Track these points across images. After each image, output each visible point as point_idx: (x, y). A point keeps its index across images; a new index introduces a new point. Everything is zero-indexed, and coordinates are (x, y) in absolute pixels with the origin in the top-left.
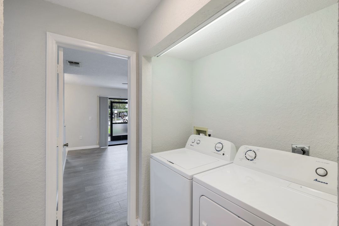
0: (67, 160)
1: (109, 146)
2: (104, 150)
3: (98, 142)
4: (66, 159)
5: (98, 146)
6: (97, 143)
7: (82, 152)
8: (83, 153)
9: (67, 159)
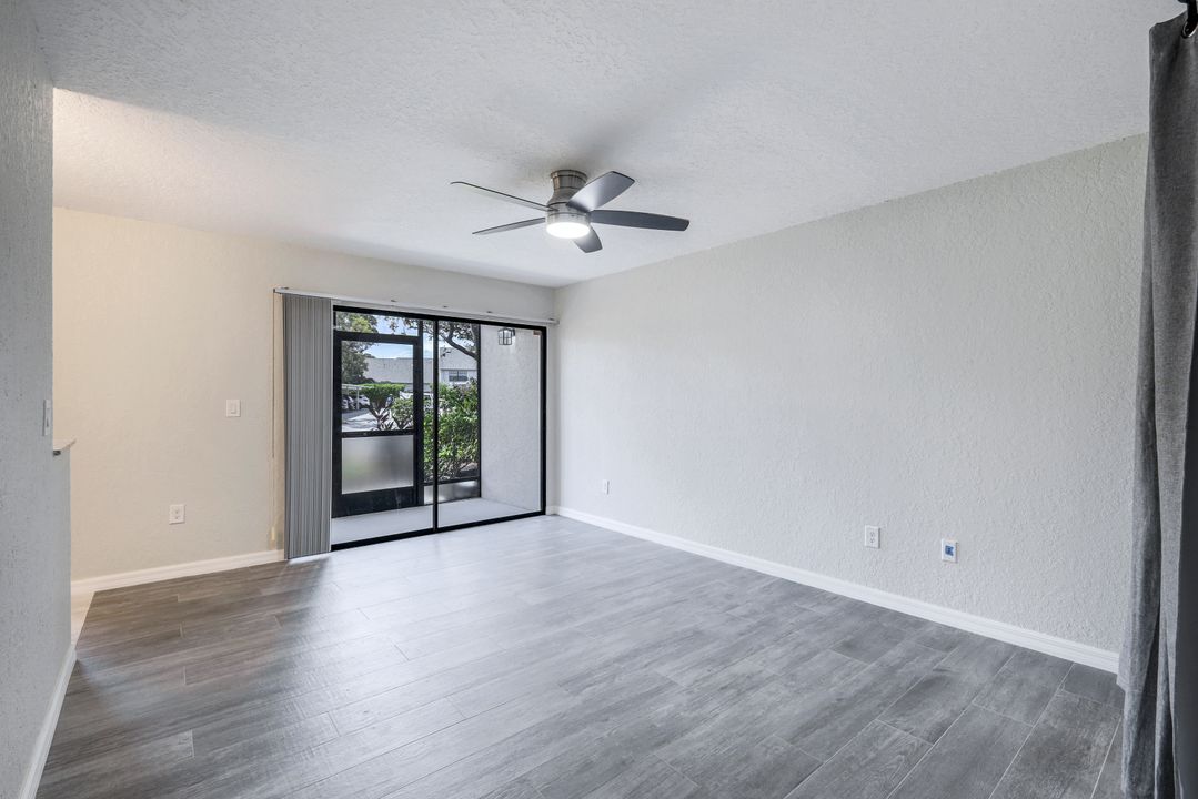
0: (78, 670)
1: (336, 548)
2: (315, 571)
3: (279, 535)
4: (71, 657)
5: (275, 556)
6: (273, 538)
7: (182, 599)
8: (193, 603)
9: (77, 662)
